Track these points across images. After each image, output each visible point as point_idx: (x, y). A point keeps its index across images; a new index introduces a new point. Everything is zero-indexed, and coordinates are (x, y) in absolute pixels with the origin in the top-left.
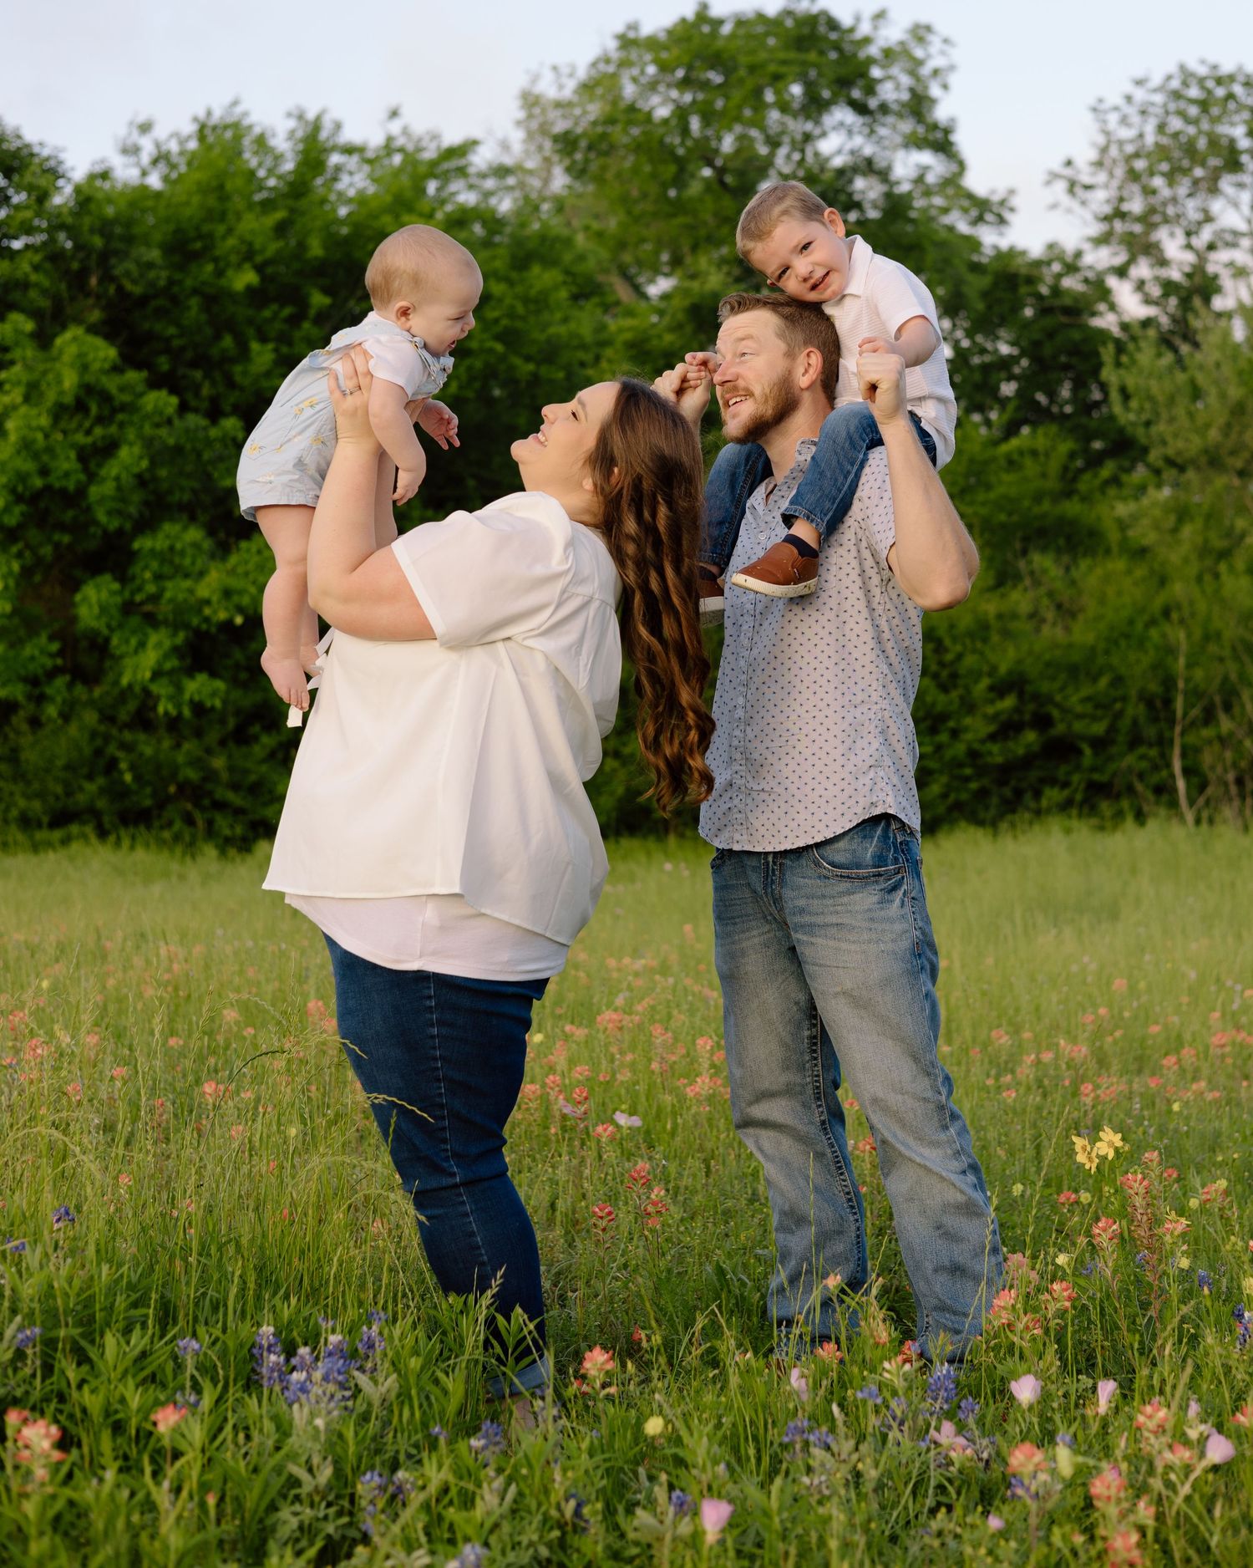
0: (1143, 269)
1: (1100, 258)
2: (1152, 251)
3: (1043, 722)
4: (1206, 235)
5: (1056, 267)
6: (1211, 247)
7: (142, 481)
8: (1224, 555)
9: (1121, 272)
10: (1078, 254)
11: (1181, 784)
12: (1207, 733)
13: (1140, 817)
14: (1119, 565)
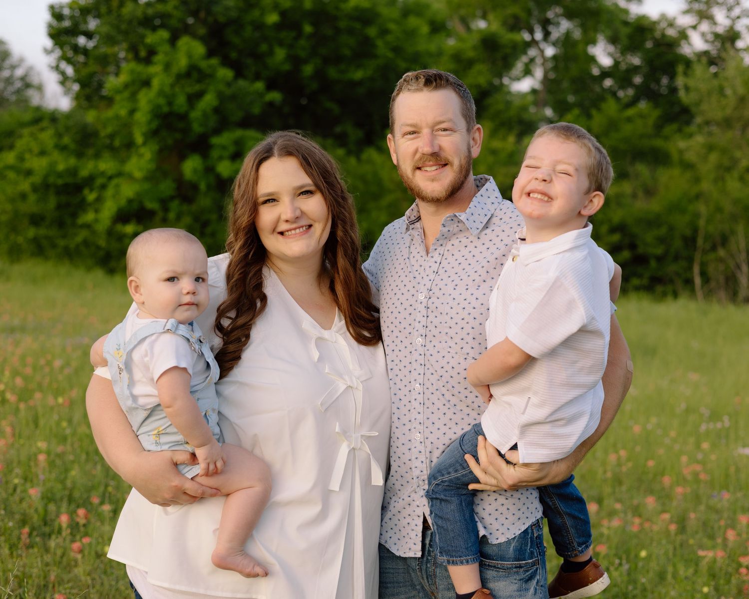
0: (705, 27)
1: (685, 21)
2: (711, 18)
3: (633, 246)
4: (737, 12)
5: (663, 25)
6: (738, 17)
7: (217, 110)
8: (728, 169)
9: (694, 27)
10: (675, 19)
11: (698, 280)
12: (712, 256)
13: (676, 295)
14: (676, 172)
